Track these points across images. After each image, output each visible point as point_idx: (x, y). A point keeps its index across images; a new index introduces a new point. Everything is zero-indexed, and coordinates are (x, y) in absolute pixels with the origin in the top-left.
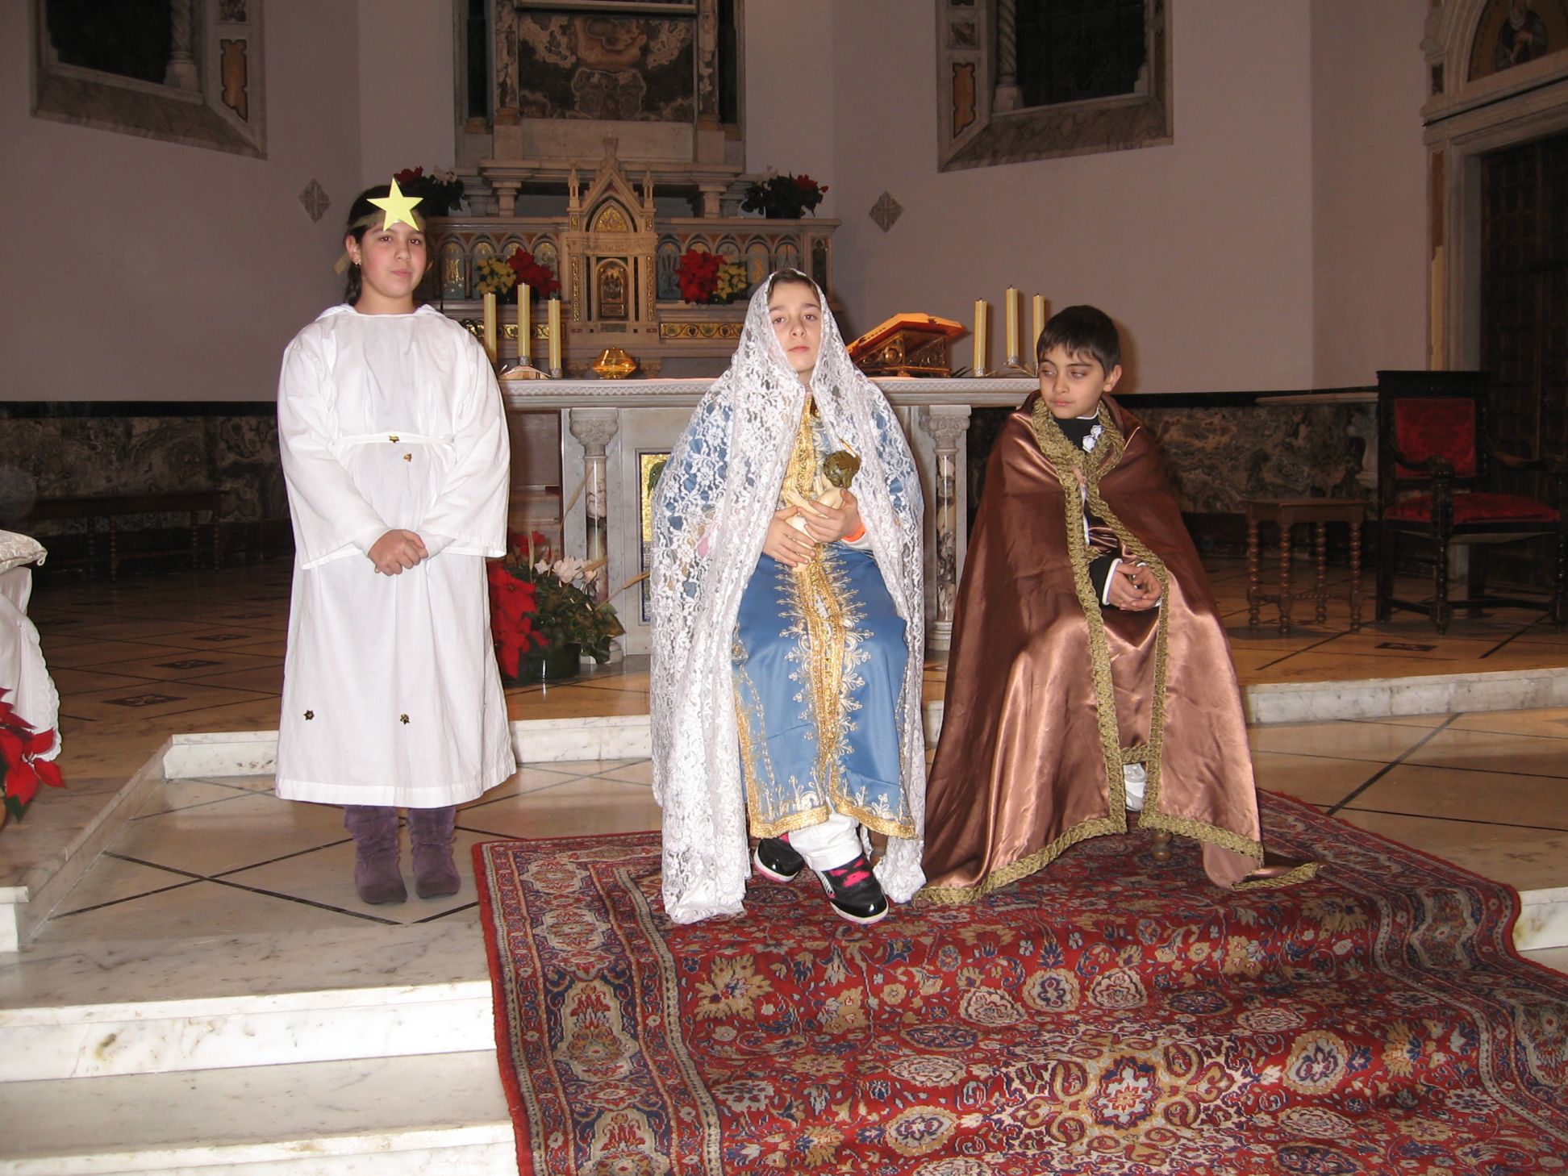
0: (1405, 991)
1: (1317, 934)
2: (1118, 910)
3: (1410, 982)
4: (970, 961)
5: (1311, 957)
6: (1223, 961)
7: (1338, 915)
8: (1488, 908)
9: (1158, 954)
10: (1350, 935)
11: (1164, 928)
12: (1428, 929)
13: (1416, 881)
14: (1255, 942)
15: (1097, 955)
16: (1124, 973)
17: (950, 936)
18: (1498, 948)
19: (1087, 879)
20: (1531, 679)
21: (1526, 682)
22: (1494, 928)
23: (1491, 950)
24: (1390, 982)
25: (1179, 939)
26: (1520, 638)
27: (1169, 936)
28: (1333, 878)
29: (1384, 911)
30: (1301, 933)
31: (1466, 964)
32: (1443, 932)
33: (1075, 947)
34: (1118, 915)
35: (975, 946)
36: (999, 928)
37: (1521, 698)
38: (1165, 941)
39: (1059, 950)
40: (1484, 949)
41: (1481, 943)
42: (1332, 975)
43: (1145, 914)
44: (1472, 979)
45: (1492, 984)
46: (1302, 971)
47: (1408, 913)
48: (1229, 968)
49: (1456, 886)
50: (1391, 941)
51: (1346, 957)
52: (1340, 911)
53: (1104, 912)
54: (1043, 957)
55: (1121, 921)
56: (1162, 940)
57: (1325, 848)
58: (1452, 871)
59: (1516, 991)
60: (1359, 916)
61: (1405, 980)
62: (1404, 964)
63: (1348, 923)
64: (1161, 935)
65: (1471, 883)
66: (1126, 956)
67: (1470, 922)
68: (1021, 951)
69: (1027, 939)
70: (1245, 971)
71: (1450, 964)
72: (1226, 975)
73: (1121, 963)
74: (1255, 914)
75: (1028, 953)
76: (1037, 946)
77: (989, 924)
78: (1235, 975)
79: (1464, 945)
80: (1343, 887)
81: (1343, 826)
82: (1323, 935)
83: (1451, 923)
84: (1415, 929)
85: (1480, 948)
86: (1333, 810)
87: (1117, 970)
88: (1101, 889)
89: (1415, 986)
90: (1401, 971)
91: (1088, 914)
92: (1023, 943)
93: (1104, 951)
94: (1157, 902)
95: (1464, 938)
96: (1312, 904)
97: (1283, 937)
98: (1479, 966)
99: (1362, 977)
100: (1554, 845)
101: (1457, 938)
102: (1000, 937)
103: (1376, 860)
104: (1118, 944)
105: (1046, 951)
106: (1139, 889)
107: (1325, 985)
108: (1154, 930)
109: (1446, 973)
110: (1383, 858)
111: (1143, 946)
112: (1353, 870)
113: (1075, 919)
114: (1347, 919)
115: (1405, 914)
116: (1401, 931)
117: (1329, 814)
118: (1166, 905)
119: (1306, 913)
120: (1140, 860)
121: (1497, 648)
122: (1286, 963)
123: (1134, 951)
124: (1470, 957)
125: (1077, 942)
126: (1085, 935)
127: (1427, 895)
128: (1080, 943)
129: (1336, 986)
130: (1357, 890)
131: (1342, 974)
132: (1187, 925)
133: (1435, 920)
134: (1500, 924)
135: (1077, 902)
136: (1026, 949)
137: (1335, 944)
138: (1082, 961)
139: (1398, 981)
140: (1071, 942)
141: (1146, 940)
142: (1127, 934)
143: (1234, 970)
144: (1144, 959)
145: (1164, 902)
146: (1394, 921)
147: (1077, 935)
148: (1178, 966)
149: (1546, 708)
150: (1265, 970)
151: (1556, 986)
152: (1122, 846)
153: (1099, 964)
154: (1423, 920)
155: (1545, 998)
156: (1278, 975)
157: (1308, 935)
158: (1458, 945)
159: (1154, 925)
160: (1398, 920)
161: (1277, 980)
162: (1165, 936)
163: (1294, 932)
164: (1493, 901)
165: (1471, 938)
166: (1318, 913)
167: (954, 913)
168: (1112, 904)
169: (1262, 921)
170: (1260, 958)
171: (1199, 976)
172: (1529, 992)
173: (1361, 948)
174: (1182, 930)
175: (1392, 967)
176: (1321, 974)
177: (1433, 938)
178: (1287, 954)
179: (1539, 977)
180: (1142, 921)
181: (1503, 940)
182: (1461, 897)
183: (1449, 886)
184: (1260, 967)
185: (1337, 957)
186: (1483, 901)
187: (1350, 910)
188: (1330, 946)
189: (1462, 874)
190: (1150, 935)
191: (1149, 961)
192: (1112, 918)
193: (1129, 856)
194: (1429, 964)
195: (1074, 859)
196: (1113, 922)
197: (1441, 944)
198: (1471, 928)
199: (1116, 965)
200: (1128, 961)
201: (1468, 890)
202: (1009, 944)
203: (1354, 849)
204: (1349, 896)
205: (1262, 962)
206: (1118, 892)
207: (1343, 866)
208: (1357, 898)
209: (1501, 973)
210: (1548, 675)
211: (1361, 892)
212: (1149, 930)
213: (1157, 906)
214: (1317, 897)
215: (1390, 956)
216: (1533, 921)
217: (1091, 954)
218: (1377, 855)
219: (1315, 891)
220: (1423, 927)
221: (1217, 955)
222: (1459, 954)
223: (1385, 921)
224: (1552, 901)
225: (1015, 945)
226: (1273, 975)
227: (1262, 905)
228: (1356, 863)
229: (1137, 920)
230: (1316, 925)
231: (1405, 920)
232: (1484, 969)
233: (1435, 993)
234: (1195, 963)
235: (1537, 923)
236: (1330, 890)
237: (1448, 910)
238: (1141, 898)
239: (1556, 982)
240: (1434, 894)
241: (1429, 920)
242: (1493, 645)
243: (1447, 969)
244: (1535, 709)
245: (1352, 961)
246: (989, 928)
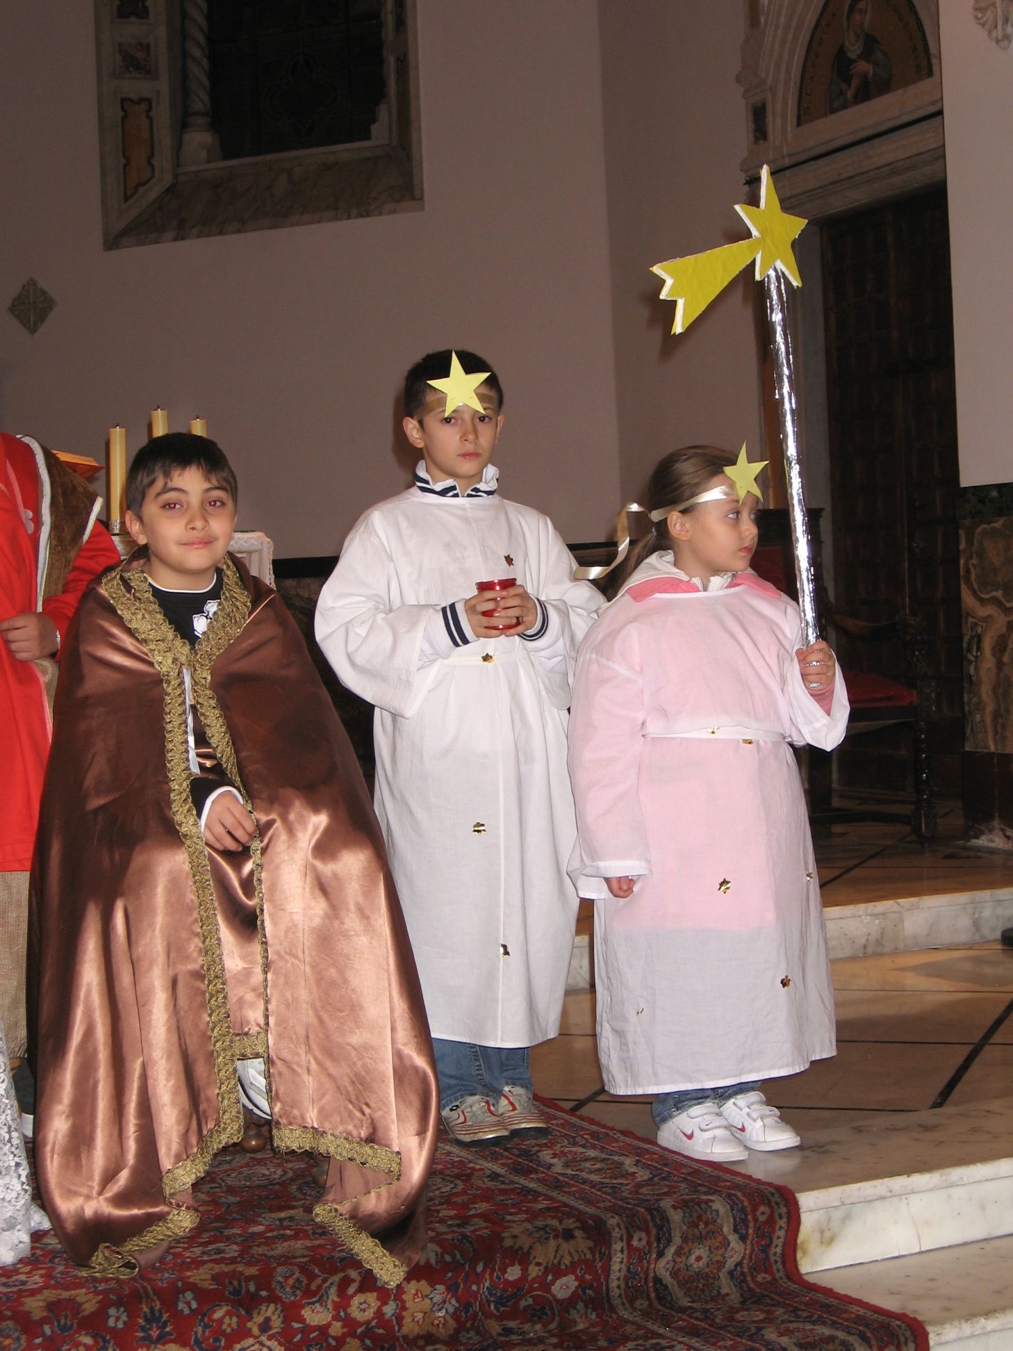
0: (646, 1338)
1: (524, 1270)
2: (252, 1256)
3: (655, 1328)
4: (38, 1341)
5: (523, 1304)
6: (400, 1318)
7: (552, 1243)
8: (756, 1219)
9: (306, 1313)
10: (571, 1269)
11: (312, 1277)
12: (678, 1253)
13: (666, 1190)
14: (441, 1288)
15: (221, 1320)
16: (262, 1344)
17: (9, 1309)
18: (778, 1276)
19: (218, 1219)
20: (875, 915)
21: (868, 919)
22: (769, 1246)
23: (769, 1278)
24: (629, 1329)
25: (333, 1291)
26: (874, 862)
27: (319, 1287)
28: (554, 1194)
29: (616, 1233)
30: (504, 1272)
31: (735, 1298)
32: (699, 1257)
33: (186, 1311)
34: (249, 1264)
35: (44, 1321)
36: (81, 1294)
37: (863, 940)
38: (314, 1294)
39: (165, 1316)
40: (759, 1278)
41: (755, 1269)
42: (553, 1326)
43: (286, 1260)
44: (739, 1316)
45: (762, 1321)
46: (511, 1324)
47: (648, 1233)
48: (410, 1327)
49: (716, 1192)
50: (630, 1275)
51: (572, 1301)
52: (556, 1237)
53: (233, 1261)
54: (143, 1329)
55: (253, 1271)
56: (308, 1293)
57: (555, 1156)
58: (716, 1173)
59: (792, 1326)
60: (582, 1243)
61: (649, 1325)
62: (651, 1304)
63: (567, 1252)
64: (308, 1285)
65: (736, 1186)
66: (260, 1319)
67: (733, 1238)
68: (111, 1322)
69: (118, 1304)
70: (433, 1330)
71: (713, 1299)
72: (405, 1337)
73: (256, 1331)
74: (439, 1250)
75: (120, 1325)
76: (133, 1314)
77: (67, 1288)
78: (418, 1337)
79: (731, 1273)
80: (566, 1205)
81: (585, 1124)
82: (534, 1271)
83: (708, 1243)
84: (661, 1254)
85: (753, 1278)
86: (582, 1103)
87: (251, 1341)
88: (235, 1231)
89: (661, 1331)
90: (646, 1314)
91: (210, 1265)
92: (112, 1311)
93: (228, 1313)
94: (308, 1243)
95: (730, 1264)
96: (516, 1230)
97: (479, 1278)
98: (751, 1298)
99: (593, 1325)
100: (859, 1130)
101: (721, 1265)
102: (80, 1305)
103: (620, 1164)
104: (246, 1303)
105: (147, 1320)
106: (288, 1228)
107: (541, 1340)
108: (298, 1280)
109: (705, 1311)
110: (628, 1163)
111: (283, 1304)
112: (585, 1181)
113: (189, 1273)
114: (565, 1246)
115: (643, 1235)
116: (641, 1259)
117: (573, 1111)
118: (320, 1246)
119: (508, 1243)
120: (300, 1189)
121: (839, 876)
122: (489, 1315)
123: (270, 1311)
124: (741, 1288)
125: (188, 1304)
126: (201, 1294)
127: (674, 1207)
128: (194, 1305)
129: (555, 1340)
130: (582, 1207)
131: (565, 1325)
132: (343, 1270)
133: (685, 1240)
134: (775, 1241)
135: (198, 1250)
136: (118, 1319)
137: (553, 1283)
138: (200, 1330)
139: (639, 1327)
140: (181, 1306)
141: (288, 1296)
142: (259, 1289)
143: (416, 1330)
144: (287, 1320)
145: (318, 1242)
146: (629, 1245)
147: (189, 1295)
148: (337, 1329)
149: (896, 952)
150: (461, 1327)
151: (845, 1316)
152: (279, 1172)
153: (223, 1333)
154: (669, 1241)
155: (826, 1331)
156: (478, 1333)
157: (514, 1273)
158: (723, 1274)
159: (297, 1275)
160: (635, 1243)
161: (477, 1338)
162: (313, 1287)
163: (493, 1270)
164: (762, 1209)
165: (739, 1264)
166: (524, 1242)
167: (22, 1277)
168: (245, 1250)
169: (448, 1258)
170: (451, 1310)
171: (368, 1342)
172: (808, 1326)
173: (591, 1287)
174: (336, 1279)
175: (635, 1309)
176: (538, 1327)
177: (688, 1267)
178: (489, 1302)
179: (826, 1307)
180: (280, 1269)
181: (784, 1263)
182: (719, 1205)
183: (706, 1193)
184: (452, 1324)
185: (557, 1301)
186: (749, 1209)
187: (568, 1235)
188: (546, 1287)
189: (728, 1177)
190: (293, 1287)
191: (296, 1325)
192: (240, 1268)
193: (283, 1184)
194: (685, 1302)
195: (208, 1193)
196: (241, 1273)
197: (699, 1275)
198: (737, 1250)
199: (248, 1334)
200: (265, 1326)
201: (729, 1196)
202: (92, 1313)
203: (592, 1153)
204: (569, 1215)
205: (455, 1316)
206: (260, 1234)
207: (573, 1177)
208: (579, 1216)
209: (778, 1304)
210: (896, 908)
211: (590, 1210)
212: (291, 1281)
213: (307, 1248)
214: (527, 1220)
215: (633, 1292)
216: (822, 1232)
217: (210, 1319)
218: (622, 1158)
219: (526, 1212)
220: (671, 1251)
221: (390, 1309)
222: (726, 1286)
223: (617, 1246)
224: (843, 1204)
225: (101, 1313)
226: (472, 1333)
227: (449, 1237)
228: (591, 1172)
229: (275, 1268)
230: (522, 1258)
231: (644, 1242)
232: (755, 1303)
233: (685, 1340)
234: (361, 1324)
235: (827, 1234)
236: (548, 1209)
237: (702, 1226)
238: (285, 1238)
239: (846, 1311)
240: (683, 1205)
241: (677, 1240)
242: (837, 872)
243: (708, 1306)
244: (882, 955)
245: (580, 1306)
246: (65, 1295)
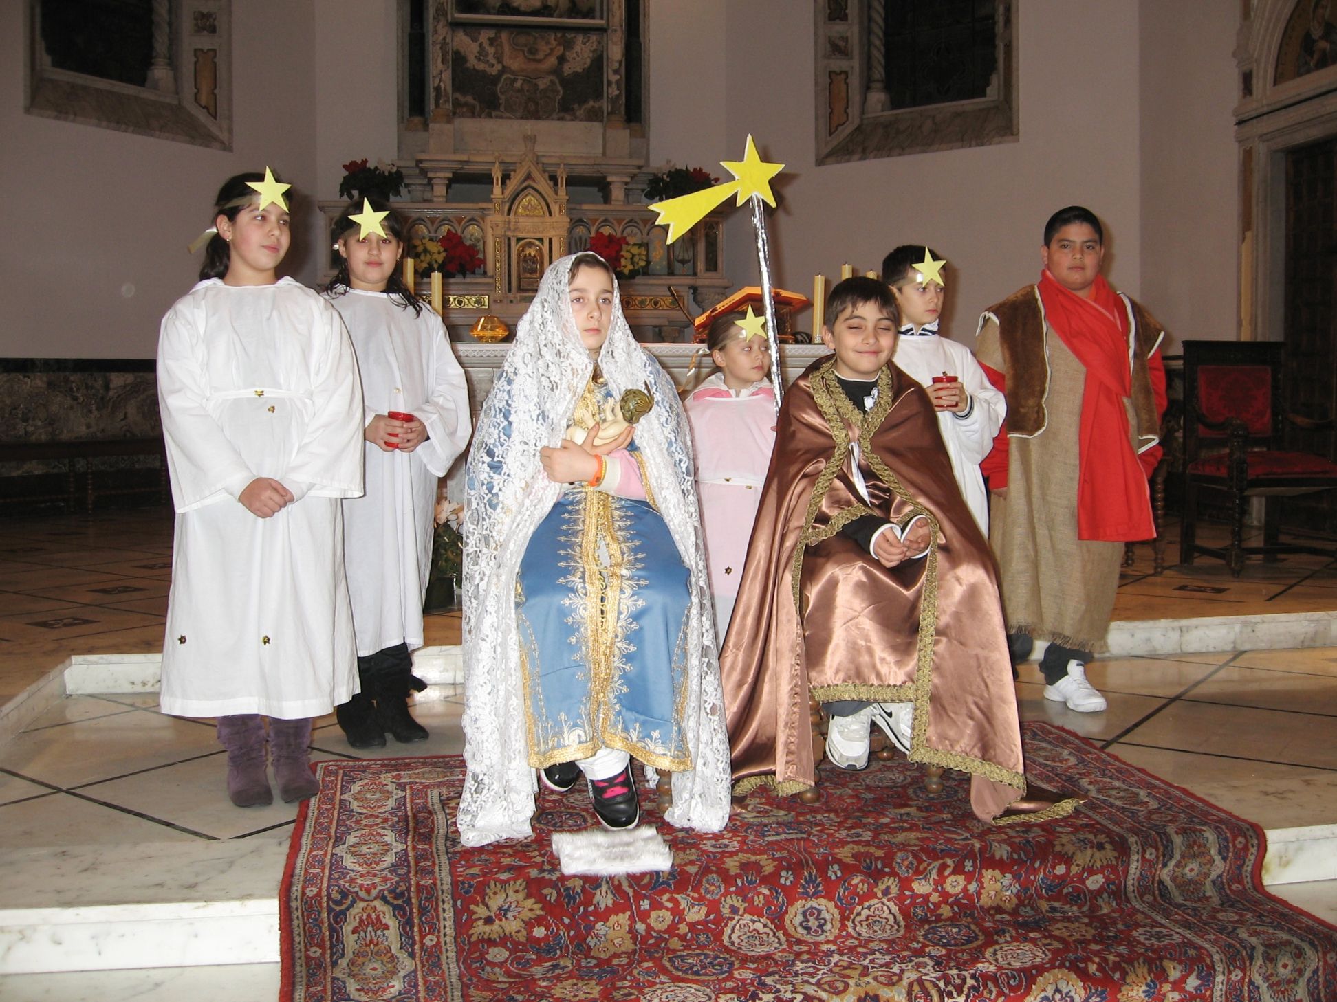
0: (1152, 927)
1: (1068, 869)
2: (880, 842)
3: (1158, 918)
4: (733, 889)
5: (1065, 891)
6: (979, 894)
7: (1089, 852)
8: (1234, 846)
9: (915, 885)
10: (1101, 871)
11: (920, 861)
12: (1177, 865)
13: (1170, 818)
14: (1009, 876)
15: (856, 886)
16: (883, 903)
17: (715, 865)
18: (1248, 886)
19: (859, 810)
20: (1312, 621)
21: (1307, 623)
22: (1242, 865)
23: (1241, 887)
24: (1139, 917)
25: (934, 872)
26: (1308, 582)
27: (925, 869)
28: (1091, 813)
29: (1134, 848)
30: (1054, 868)
31: (1216, 901)
32: (1192, 869)
33: (833, 877)
34: (878, 848)
35: (738, 876)
36: (763, 859)
37: (1302, 637)
38: (921, 873)
39: (819, 880)
40: (1234, 887)
41: (1232, 880)
42: (1085, 909)
43: (904, 847)
44: (1219, 916)
45: (1237, 922)
46: (1056, 904)
47: (1157, 849)
48: (985, 901)
49: (1206, 824)
50: (1142, 877)
51: (1099, 892)
52: (1092, 847)
53: (867, 844)
54: (803, 887)
55: (880, 853)
56: (918, 872)
57: (1091, 783)
58: (1206, 808)
59: (1259, 928)
60: (1110, 853)
61: (1154, 915)
62: (1155, 899)
63: (1099, 858)
64: (917, 867)
65: (1221, 821)
66: (883, 887)
67: (1217, 858)
68: (782, 881)
69: (788, 869)
70: (1001, 904)
71: (1200, 900)
72: (982, 907)
73: (880, 895)
74: (1009, 849)
75: (788, 883)
76: (797, 877)
77: (755, 854)
78: (991, 908)
79: (1214, 882)
80: (1098, 823)
81: (1111, 761)
82: (1075, 870)
83: (1199, 860)
84: (1165, 865)
85: (1230, 886)
86: (1108, 743)
87: (876, 901)
88: (870, 820)
89: (1163, 921)
90: (1152, 906)
91: (851, 845)
92: (784, 873)
93: (862, 882)
94: (919, 835)
95: (1213, 875)
96: (1064, 840)
97: (1035, 872)
98: (1228, 902)
99: (1114, 911)
100: (1308, 783)
101: (1207, 875)
102: (762, 867)
103: (1137, 795)
104: (876, 876)
105: (806, 881)
106: (906, 821)
107: (1077, 919)
108: (911, 863)
109: (1195, 909)
110: (1143, 794)
111: (899, 877)
112: (1112, 805)
113: (837, 851)
114: (1098, 855)
115: (1154, 851)
116: (1150, 867)
117: (1102, 749)
118: (928, 838)
119: (1058, 848)
120: (914, 792)
121: (1285, 591)
122: (1040, 897)
123: (891, 883)
124: (1220, 893)
125: (835, 873)
126: (844, 867)
127: (1177, 833)
128: (839, 874)
129: (1086, 920)
130: (1110, 826)
131: (1094, 908)
132: (942, 859)
133: (1183, 857)
134: (1247, 862)
135: (844, 833)
136: (787, 879)
137: (1087, 878)
138: (841, 891)
139: (1147, 916)
140: (830, 873)
141: (903, 872)
142: (884, 866)
143: (990, 903)
144: (901, 889)
145: (925, 835)
146: (1143, 857)
147: (836, 867)
148: (935, 897)
149: (1325, 647)
150: (1021, 903)
151: (1296, 924)
152: (902, 778)
153: (858, 894)
154: (1172, 857)
155: (1285, 936)
156: (1032, 908)
157: (1060, 870)
158: (1208, 882)
159: (910, 858)
160: (1147, 856)
161: (1032, 913)
162: (921, 868)
163: (1046, 867)
164: (1240, 839)
165: (1220, 876)
166: (1069, 849)
167: (726, 842)
168: (876, 836)
169: (1015, 856)
170: (1015, 891)
171: (956, 908)
172: (1271, 930)
173: (1114, 883)
174: (937, 864)
175: (1143, 902)
176: (1075, 908)
177: (1183, 875)
178: (1041, 888)
179: (1284, 916)
180: (899, 854)
181: (1252, 878)
182: (1210, 835)
183: (1200, 824)
184: (1015, 901)
185: (1089, 891)
186: (1230, 839)
187: (1101, 847)
188: (1083, 881)
189: (1214, 812)
190: (907, 867)
191: (907, 893)
192: (872, 850)
193: (904, 787)
194: (1180, 900)
195: (853, 789)
196: (872, 854)
197: (1191, 881)
198: (1219, 867)
199: (875, 896)
200: (886, 892)
201: (1216, 828)
202: (770, 874)
203: (1117, 784)
204: (1103, 832)
205: (1018, 895)
206: (887, 825)
207: (1104, 801)
208: (1109, 833)
209: (1248, 910)
210: (1327, 617)
211: (1116, 829)
212: (906, 863)
213: (918, 839)
214: (1072, 833)
215: (1142, 891)
216: (1281, 858)
217: (849, 884)
218: (1138, 790)
219: (1071, 826)
220: (1172, 864)
221: (972, 888)
222: (1209, 890)
223: (1135, 857)
224: (1298, 840)
225: (776, 875)
226: (1028, 909)
227: (1017, 840)
228: (1116, 798)
229: (895, 853)
230: (1068, 860)
231: (1154, 856)
232: (1232, 906)
233: (1180, 930)
234: (951, 896)
235: (1284, 859)
236: (1086, 825)
237: (1196, 848)
238: (904, 830)
239: (1299, 921)
240: (1182, 831)
241: (1177, 856)
242: (1283, 588)
243: (1196, 905)
244: (1314, 648)
245: (1105, 895)
246: (753, 858)
